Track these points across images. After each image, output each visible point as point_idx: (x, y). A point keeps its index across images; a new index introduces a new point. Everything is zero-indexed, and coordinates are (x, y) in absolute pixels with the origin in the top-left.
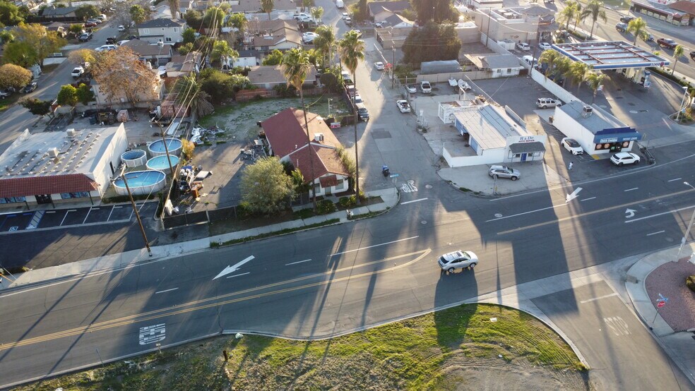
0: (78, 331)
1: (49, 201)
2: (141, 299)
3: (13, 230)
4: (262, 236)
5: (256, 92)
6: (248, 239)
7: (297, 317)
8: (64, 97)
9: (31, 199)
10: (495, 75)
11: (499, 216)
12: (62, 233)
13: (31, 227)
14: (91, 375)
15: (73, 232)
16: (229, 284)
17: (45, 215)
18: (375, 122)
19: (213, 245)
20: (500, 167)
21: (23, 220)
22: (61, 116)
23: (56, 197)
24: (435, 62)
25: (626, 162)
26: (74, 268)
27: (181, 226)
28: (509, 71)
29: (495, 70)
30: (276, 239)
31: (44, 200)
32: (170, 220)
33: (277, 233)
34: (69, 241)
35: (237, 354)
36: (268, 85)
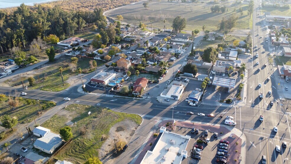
0: (92, 101)
1: (99, 84)
2: (101, 100)
3: (93, 87)
4: (121, 98)
5: (145, 71)
6: (118, 97)
7: (115, 108)
8: (112, 65)
9: (97, 83)
10: (199, 80)
11: (156, 106)
12: (98, 89)
13: (95, 87)
14: (90, 106)
15: (99, 89)
16: (112, 102)
17: (98, 86)
18: (160, 84)
19: (114, 97)
20: (166, 99)
21: (94, 85)
22: (111, 68)
23: (100, 83)
24: (187, 73)
25: (191, 105)
26: (96, 94)
27: (112, 93)
28: (202, 80)
29: (199, 79)
30: (122, 98)
31: (98, 83)
32: (111, 91)
33: (123, 98)
34: (98, 90)
35: (105, 109)
36: (148, 70)
